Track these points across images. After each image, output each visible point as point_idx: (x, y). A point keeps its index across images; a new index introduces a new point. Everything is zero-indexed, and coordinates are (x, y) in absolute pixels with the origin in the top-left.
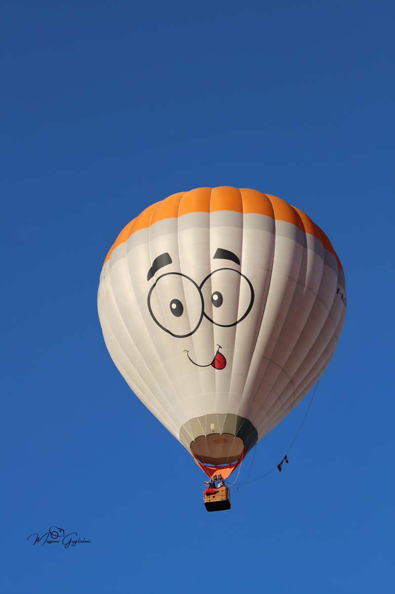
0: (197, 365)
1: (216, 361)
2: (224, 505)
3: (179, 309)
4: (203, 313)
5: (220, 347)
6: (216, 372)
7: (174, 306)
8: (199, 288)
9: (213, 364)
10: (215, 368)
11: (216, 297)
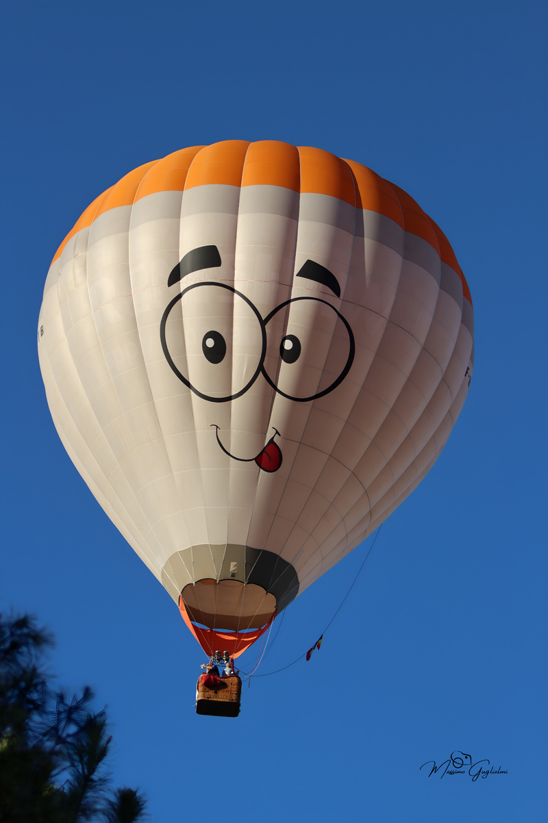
0: (229, 454)
1: (264, 455)
2: (231, 709)
3: (217, 350)
4: (261, 368)
5: (277, 432)
6: (260, 476)
7: (210, 343)
8: (263, 323)
9: (259, 460)
10: (260, 467)
11: (288, 345)
